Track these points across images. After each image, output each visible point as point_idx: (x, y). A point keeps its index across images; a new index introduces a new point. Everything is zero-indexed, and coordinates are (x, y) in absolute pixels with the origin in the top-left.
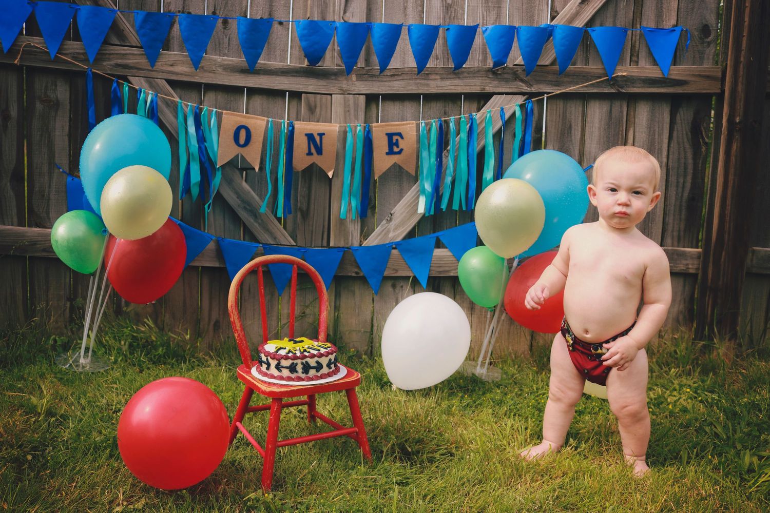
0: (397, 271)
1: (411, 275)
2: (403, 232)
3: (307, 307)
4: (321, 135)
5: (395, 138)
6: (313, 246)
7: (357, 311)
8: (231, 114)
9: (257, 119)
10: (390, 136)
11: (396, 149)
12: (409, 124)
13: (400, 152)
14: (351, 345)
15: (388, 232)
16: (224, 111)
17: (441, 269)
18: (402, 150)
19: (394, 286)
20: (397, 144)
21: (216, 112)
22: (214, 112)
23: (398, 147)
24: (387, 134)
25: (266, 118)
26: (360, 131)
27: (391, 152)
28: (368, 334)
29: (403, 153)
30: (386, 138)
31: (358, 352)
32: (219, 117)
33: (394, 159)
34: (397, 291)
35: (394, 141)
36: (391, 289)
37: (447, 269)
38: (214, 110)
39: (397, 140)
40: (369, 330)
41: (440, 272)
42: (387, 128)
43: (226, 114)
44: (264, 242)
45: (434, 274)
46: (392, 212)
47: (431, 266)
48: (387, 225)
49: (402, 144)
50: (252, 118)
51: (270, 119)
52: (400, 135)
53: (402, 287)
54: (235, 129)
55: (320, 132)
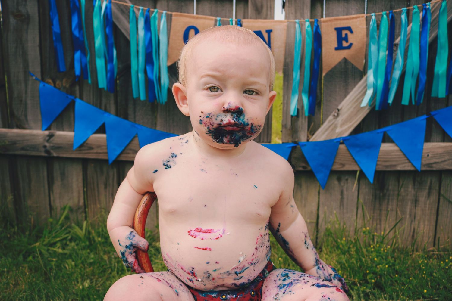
0: (343, 165)
1: (357, 168)
2: (350, 127)
4: (269, 32)
5: (344, 32)
6: (262, 141)
7: (303, 202)
8: (181, 16)
9: (205, 18)
10: (339, 30)
11: (345, 44)
12: (359, 17)
13: (349, 47)
15: (336, 127)
16: (174, 13)
17: (388, 164)
18: (351, 45)
19: (339, 180)
20: (346, 39)
21: (166, 14)
22: (164, 15)
23: (347, 41)
24: (336, 29)
25: (214, 18)
26: (308, 27)
27: (340, 47)
28: (314, 225)
29: (353, 48)
30: (335, 34)
32: (169, 19)
33: (344, 54)
34: (342, 184)
35: (343, 36)
36: (336, 182)
37: (394, 163)
38: (164, 12)
39: (346, 35)
40: (315, 221)
41: (387, 166)
42: (336, 22)
43: (176, 15)
45: (381, 168)
46: (339, 107)
47: (378, 161)
48: (334, 121)
49: (352, 38)
50: (201, 18)
51: (218, 19)
52: (349, 29)
53: (347, 180)
54: (184, 29)
55: (268, 29)
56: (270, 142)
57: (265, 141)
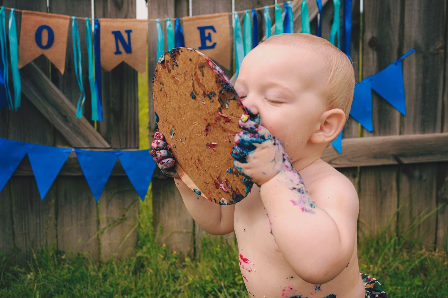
3: (127, 210)
4: (129, 32)
5: (207, 32)
6: (129, 147)
7: (178, 211)
8: (31, 14)
9: (59, 17)
10: (202, 30)
11: (208, 44)
12: (221, 16)
13: (213, 46)
14: (173, 247)
16: (23, 11)
18: (215, 44)
20: (209, 38)
21: (14, 12)
22: (12, 12)
23: (210, 41)
24: (199, 28)
25: (68, 17)
26: (170, 26)
27: (203, 47)
28: (191, 235)
29: (217, 47)
30: (198, 33)
31: (181, 253)
32: (18, 17)
33: (208, 53)
35: (207, 35)
38: (12, 10)
39: (209, 34)
40: (191, 230)
42: (198, 21)
43: (25, 14)
44: (76, 146)
49: (215, 38)
50: (54, 17)
51: (74, 18)
52: (212, 28)
54: (36, 29)
55: (128, 29)
56: (138, 148)
57: (133, 146)
